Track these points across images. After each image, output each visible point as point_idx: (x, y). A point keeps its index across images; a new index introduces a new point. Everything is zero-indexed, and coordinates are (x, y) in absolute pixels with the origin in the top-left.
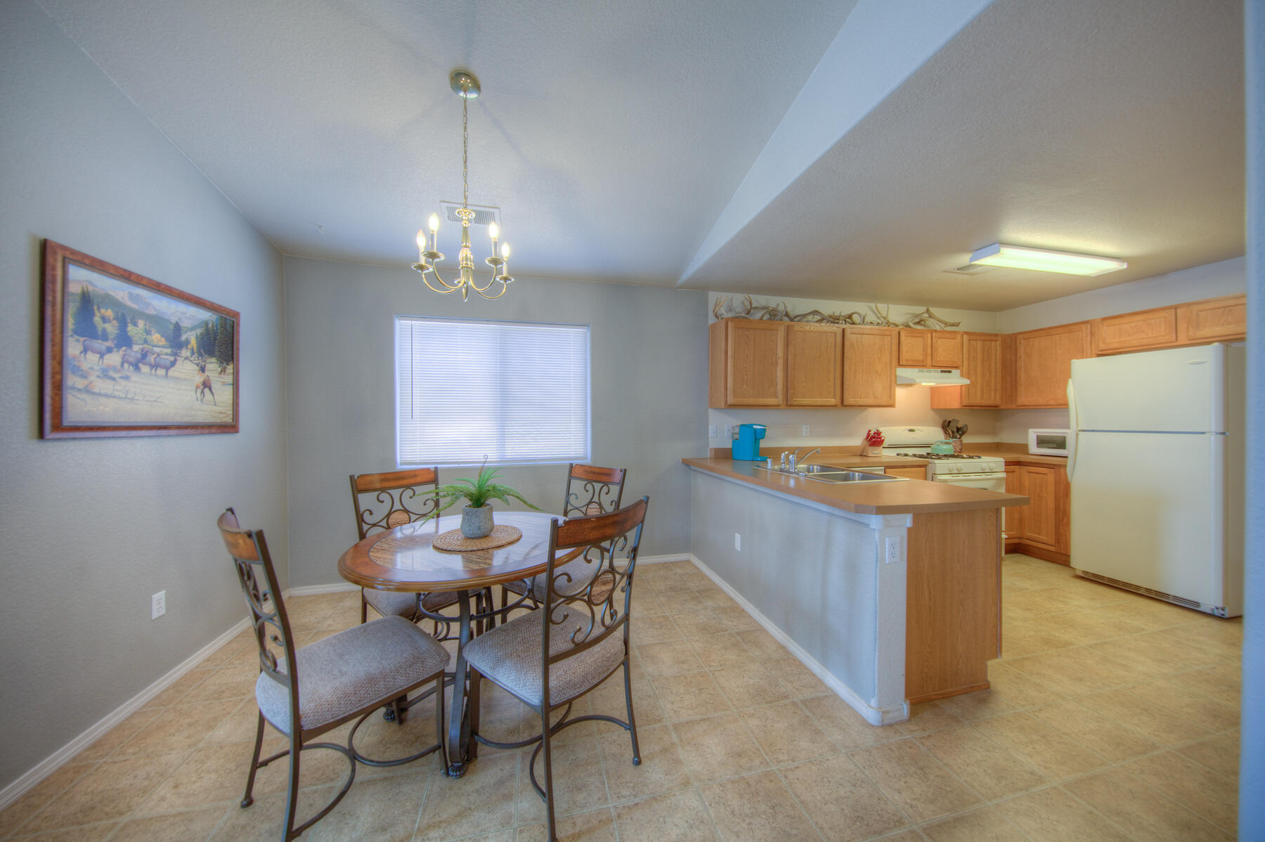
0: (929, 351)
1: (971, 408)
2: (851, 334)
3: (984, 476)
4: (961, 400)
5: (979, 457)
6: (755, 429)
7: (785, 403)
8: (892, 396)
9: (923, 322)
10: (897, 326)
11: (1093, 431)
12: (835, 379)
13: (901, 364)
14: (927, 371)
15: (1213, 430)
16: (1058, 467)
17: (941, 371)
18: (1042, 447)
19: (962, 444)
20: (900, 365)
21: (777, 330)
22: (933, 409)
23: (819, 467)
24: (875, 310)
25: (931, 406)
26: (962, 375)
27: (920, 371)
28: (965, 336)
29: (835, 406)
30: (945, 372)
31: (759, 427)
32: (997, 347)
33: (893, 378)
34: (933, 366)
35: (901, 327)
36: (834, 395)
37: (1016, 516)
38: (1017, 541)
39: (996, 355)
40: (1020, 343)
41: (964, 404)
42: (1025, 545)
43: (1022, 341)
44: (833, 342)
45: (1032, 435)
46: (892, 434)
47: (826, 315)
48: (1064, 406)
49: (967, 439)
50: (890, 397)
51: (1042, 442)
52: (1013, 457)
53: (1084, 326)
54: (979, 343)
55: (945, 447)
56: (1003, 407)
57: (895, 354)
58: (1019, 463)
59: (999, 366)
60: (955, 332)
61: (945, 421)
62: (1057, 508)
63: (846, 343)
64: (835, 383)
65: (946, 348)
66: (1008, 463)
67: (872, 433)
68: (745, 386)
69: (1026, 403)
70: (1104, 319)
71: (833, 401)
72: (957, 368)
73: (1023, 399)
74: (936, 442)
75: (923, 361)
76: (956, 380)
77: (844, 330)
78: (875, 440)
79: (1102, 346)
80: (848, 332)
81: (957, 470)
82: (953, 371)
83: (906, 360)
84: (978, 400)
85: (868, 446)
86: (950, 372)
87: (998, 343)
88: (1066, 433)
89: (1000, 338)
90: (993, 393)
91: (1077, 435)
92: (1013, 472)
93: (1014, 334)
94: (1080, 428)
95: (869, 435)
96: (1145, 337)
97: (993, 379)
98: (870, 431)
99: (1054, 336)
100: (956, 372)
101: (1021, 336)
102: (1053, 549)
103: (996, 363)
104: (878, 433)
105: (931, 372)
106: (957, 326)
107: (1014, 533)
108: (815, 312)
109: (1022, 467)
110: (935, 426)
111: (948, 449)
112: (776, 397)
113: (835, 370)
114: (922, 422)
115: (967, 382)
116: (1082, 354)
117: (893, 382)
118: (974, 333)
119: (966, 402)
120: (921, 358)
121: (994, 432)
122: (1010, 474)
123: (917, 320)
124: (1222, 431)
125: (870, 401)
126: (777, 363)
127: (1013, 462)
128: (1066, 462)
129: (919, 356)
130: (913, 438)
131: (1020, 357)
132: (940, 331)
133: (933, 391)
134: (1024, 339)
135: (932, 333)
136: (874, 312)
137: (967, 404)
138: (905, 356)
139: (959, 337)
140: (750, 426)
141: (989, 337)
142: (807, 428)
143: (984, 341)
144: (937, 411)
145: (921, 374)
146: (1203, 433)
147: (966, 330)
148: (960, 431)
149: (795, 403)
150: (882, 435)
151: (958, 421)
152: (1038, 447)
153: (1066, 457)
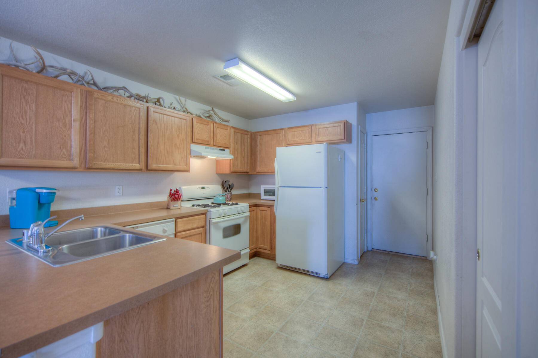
0: (212, 135)
1: (235, 173)
2: (154, 112)
3: (239, 216)
4: (230, 168)
5: (237, 204)
6: (37, 193)
7: (83, 166)
8: (188, 164)
9: (211, 117)
10: (192, 114)
11: (284, 187)
12: (139, 147)
13: (194, 141)
14: (211, 149)
15: (324, 186)
16: (271, 207)
17: (220, 150)
18: (266, 196)
19: (231, 195)
20: (194, 143)
21: (71, 92)
22: (217, 174)
23: (103, 229)
24: (179, 101)
25: (216, 172)
26: (231, 153)
27: (206, 148)
28: (232, 129)
29: (140, 170)
30: (221, 150)
31: (45, 191)
32: (248, 137)
33: (188, 152)
34: (214, 146)
35: (194, 115)
36: (139, 161)
37: (255, 236)
38: (255, 250)
39: (247, 143)
40: (258, 137)
41: (231, 171)
42: (259, 252)
43: (259, 136)
44: (138, 115)
45: (263, 188)
46: (187, 191)
47: (134, 94)
48: (273, 173)
49: (234, 192)
50: (186, 164)
51: (266, 192)
52: (254, 201)
53: (281, 131)
54: (240, 135)
55: (221, 198)
56: (251, 173)
57: (189, 134)
58: (256, 205)
59: (249, 150)
60: (227, 126)
61: (223, 181)
62: (271, 229)
63: (150, 119)
64: (139, 151)
65: (222, 135)
66: (251, 206)
67: (173, 192)
68: (22, 145)
69: (260, 171)
70: (289, 128)
71: (137, 166)
72: (228, 148)
73: (259, 169)
74: (216, 195)
75: (208, 142)
76: (227, 156)
77: (148, 108)
78: (175, 196)
79: (288, 143)
80: (151, 110)
81: (224, 214)
82: (226, 150)
83: (197, 139)
84: (239, 169)
85: (170, 202)
86: (224, 150)
87: (248, 136)
88: (275, 188)
89: (249, 134)
90: (246, 164)
91: (278, 189)
92: (254, 211)
93: (255, 132)
94: (279, 185)
95: (171, 193)
96: (302, 139)
97: (246, 157)
98: (171, 190)
99: (271, 135)
100: (227, 151)
101: (258, 133)
102: (269, 252)
103: (247, 148)
104: (177, 191)
105: (213, 149)
106: (228, 122)
107: (254, 246)
108: (124, 88)
109: (258, 207)
110: (218, 185)
111: (222, 199)
112: (71, 160)
113: (139, 139)
114: (210, 182)
115: (232, 157)
116: (280, 145)
117: (189, 154)
118: (237, 128)
119: (233, 170)
120: (207, 139)
121: (248, 187)
122: (252, 212)
123: (207, 115)
124: (326, 187)
125: (170, 167)
126: (71, 126)
127: (253, 205)
128: (274, 203)
129: (205, 137)
130: (204, 193)
131: (258, 145)
132: (219, 124)
133: (217, 162)
134: (259, 135)
135: (214, 124)
136: (178, 102)
137: (233, 171)
138: (196, 136)
139: (229, 129)
140: (33, 190)
141: (244, 132)
142: (119, 189)
143: (242, 134)
144: (220, 175)
145: (207, 150)
146: (321, 187)
147: (234, 126)
148: (231, 187)
149: (94, 166)
150: (180, 192)
151: (229, 181)
152: (264, 195)
153: (274, 200)
